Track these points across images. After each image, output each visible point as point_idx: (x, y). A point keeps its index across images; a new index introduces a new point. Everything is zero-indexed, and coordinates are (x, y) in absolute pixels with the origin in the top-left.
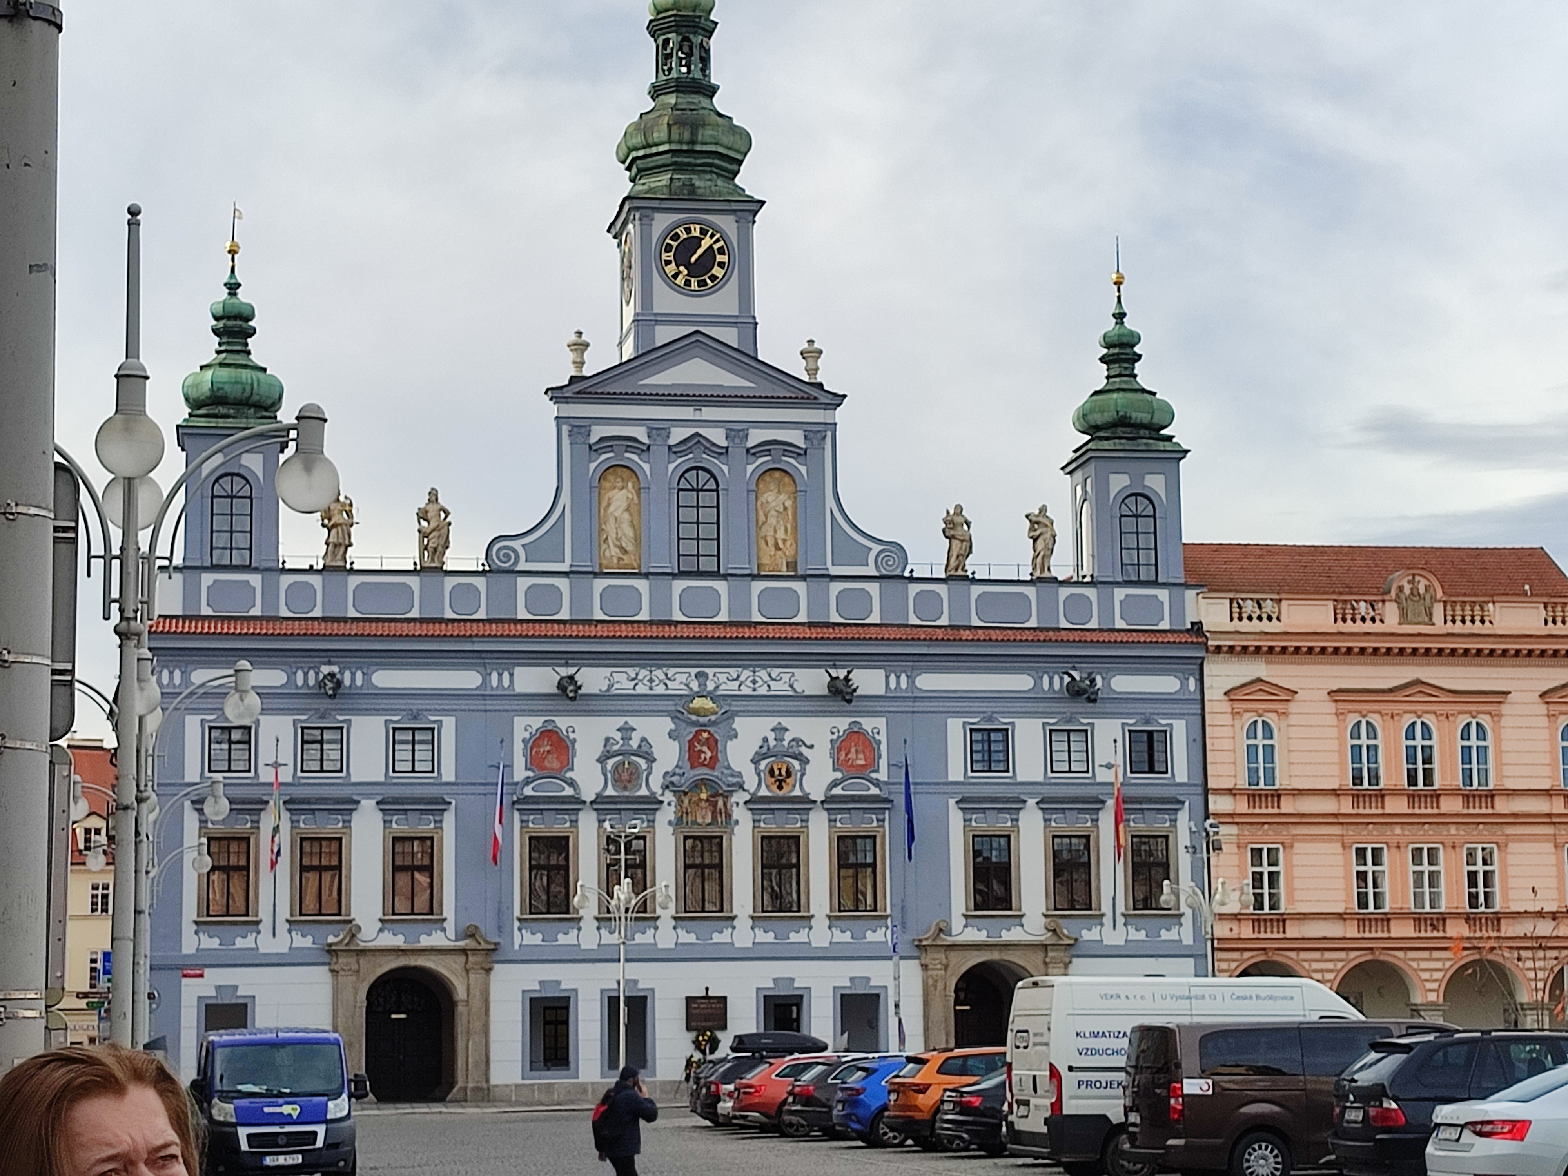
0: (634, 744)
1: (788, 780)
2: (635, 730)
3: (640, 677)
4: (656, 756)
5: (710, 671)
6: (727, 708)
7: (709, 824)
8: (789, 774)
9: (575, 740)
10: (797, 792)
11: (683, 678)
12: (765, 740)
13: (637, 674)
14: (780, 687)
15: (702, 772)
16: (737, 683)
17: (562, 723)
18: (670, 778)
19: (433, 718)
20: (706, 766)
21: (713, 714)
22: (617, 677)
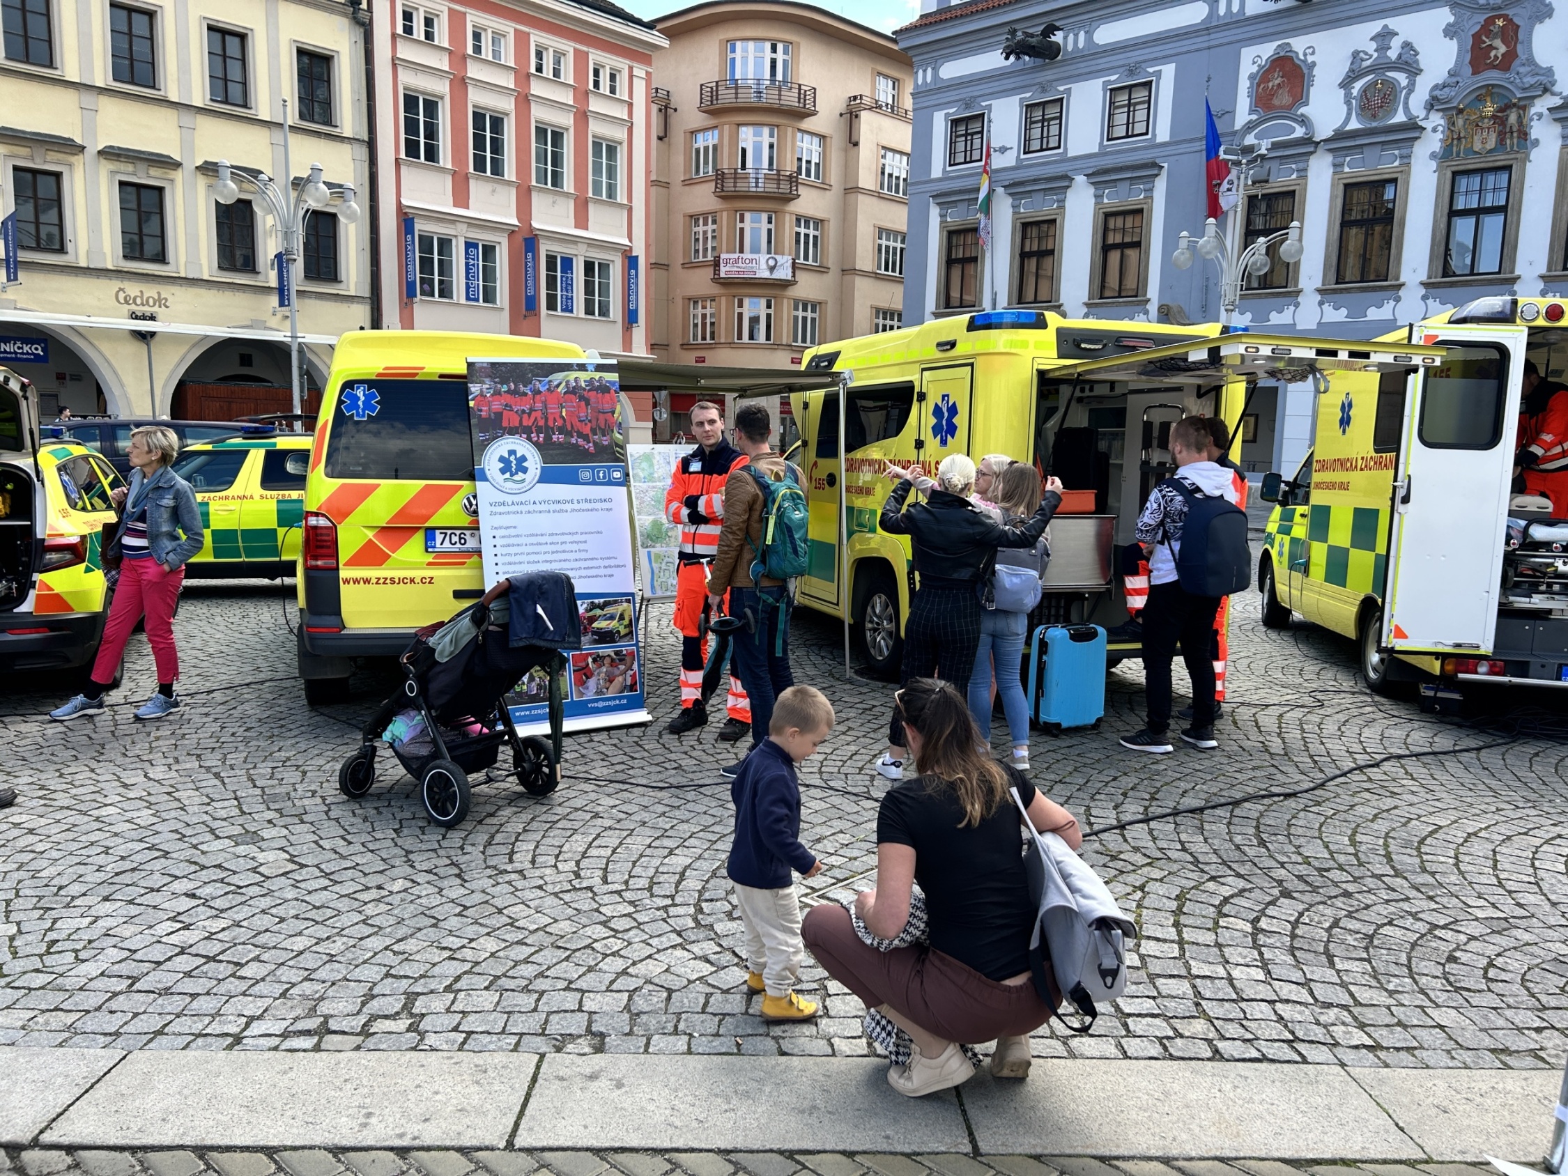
0: (1393, 54)
2: (1397, 34)
7: (1490, 151)
9: (1314, 64)
15: (1492, 76)
17: (1299, 44)
18: (1437, 93)
19: (1151, 70)
20: (1495, 67)
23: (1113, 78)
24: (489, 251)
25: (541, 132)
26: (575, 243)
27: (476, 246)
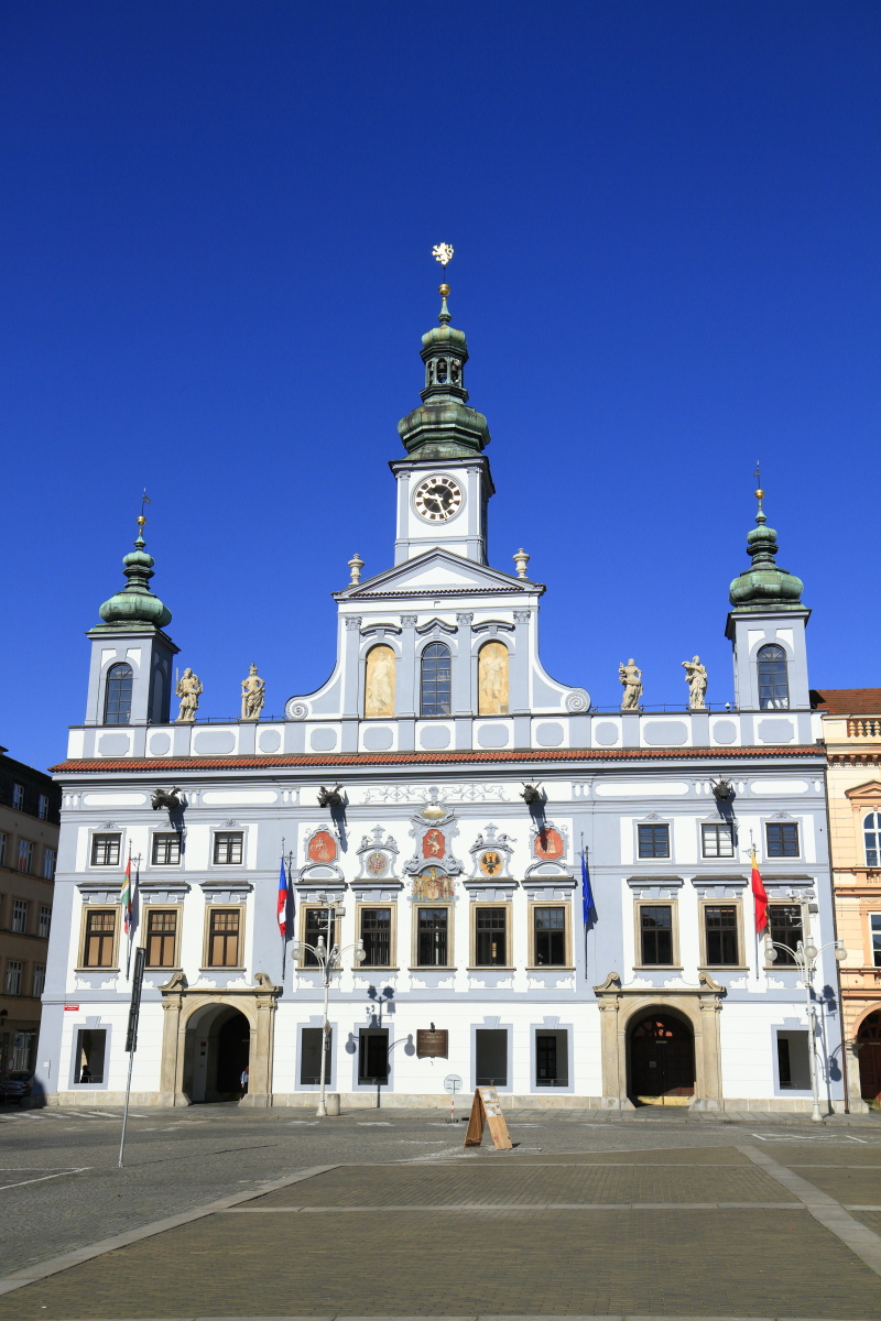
0: (384, 841)
1: (497, 866)
2: (385, 830)
3: (390, 793)
4: (399, 849)
5: (440, 787)
6: (451, 813)
8: (498, 861)
10: (504, 875)
11: (420, 792)
12: (480, 836)
13: (387, 790)
14: (492, 797)
15: (433, 861)
16: (460, 795)
17: (332, 826)
18: (408, 865)
19: (242, 825)
20: (435, 856)
21: (440, 817)
22: (372, 793)
23: (217, 826)
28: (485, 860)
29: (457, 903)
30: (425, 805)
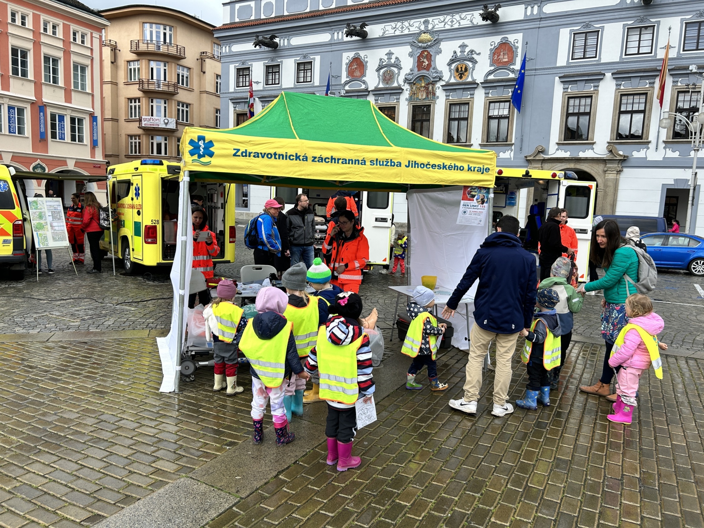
0: (393, 61)
1: (465, 73)
2: (394, 54)
3: (397, 27)
4: (402, 66)
5: (430, 19)
6: (436, 37)
7: (424, 99)
8: (466, 70)
9: (367, 62)
10: (470, 79)
11: (417, 24)
12: (455, 52)
13: (396, 25)
14: (465, 23)
15: (424, 72)
16: (443, 23)
17: (362, 54)
18: (407, 77)
19: (312, 57)
20: (425, 69)
21: (429, 41)
22: (387, 28)
23: (298, 58)
24: (21, 111)
25: (47, 59)
26: (66, 109)
27: (14, 108)
28: (457, 70)
29: (438, 101)
30: (419, 34)
